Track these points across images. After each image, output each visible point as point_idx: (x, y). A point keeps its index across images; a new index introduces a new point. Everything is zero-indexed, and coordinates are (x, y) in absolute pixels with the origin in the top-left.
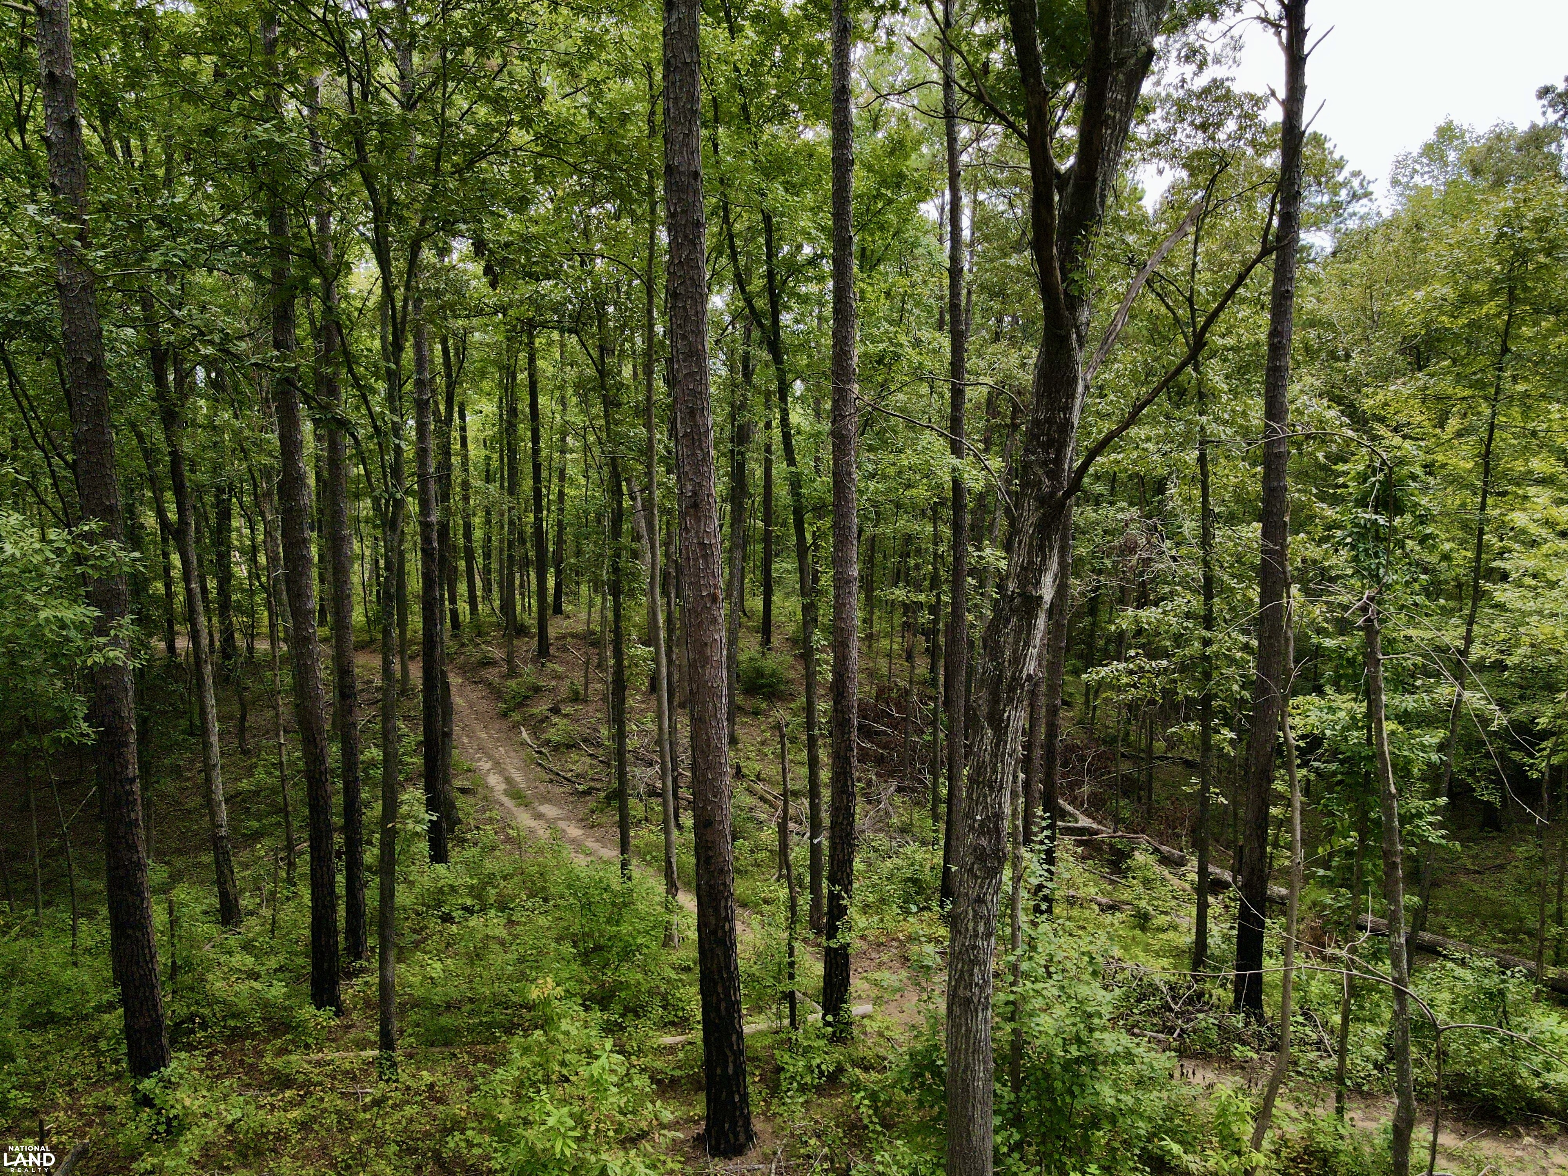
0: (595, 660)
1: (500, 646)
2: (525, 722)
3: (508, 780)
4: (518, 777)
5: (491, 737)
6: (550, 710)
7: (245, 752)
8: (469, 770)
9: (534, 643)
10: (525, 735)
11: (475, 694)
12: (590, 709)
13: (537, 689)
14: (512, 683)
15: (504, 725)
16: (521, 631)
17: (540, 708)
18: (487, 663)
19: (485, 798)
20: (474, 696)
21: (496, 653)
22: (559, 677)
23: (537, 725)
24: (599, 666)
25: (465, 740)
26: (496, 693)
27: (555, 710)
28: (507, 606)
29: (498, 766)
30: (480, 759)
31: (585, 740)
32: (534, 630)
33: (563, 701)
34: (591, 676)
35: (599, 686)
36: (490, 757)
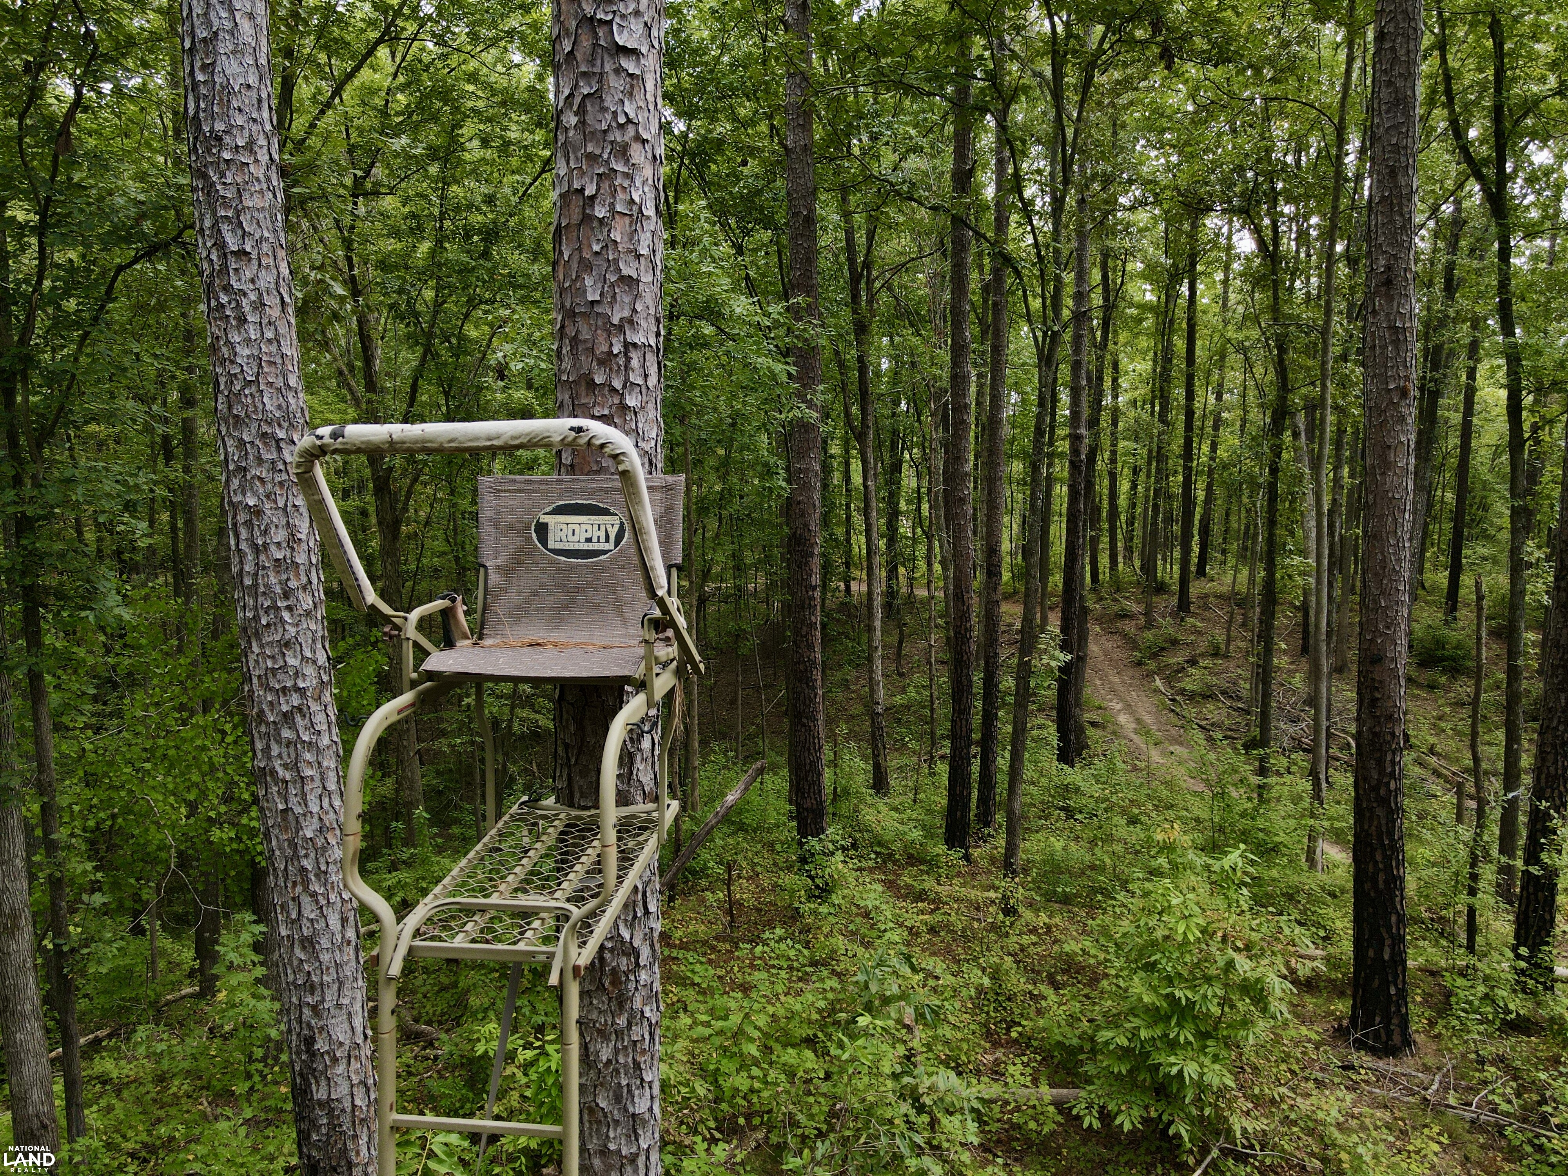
0: (1239, 619)
1: (1138, 602)
2: (1160, 671)
3: (1138, 721)
4: (1149, 719)
5: (1123, 682)
6: (1188, 662)
7: (901, 675)
8: (1100, 708)
9: (1175, 600)
10: (1158, 683)
11: (1110, 644)
12: (1232, 665)
13: (1175, 642)
14: (1149, 635)
15: (1138, 673)
16: (1161, 588)
17: (1176, 659)
18: (1124, 615)
19: (1114, 733)
20: (1110, 645)
21: (1135, 608)
22: (1199, 633)
23: (1172, 675)
24: (1244, 625)
25: (1098, 682)
26: (1131, 643)
27: (1193, 662)
28: (1148, 568)
29: (1128, 707)
30: (1111, 700)
31: (1223, 693)
32: (1175, 588)
33: (1202, 655)
34: (1234, 633)
35: (1242, 644)
36: (1122, 700)
